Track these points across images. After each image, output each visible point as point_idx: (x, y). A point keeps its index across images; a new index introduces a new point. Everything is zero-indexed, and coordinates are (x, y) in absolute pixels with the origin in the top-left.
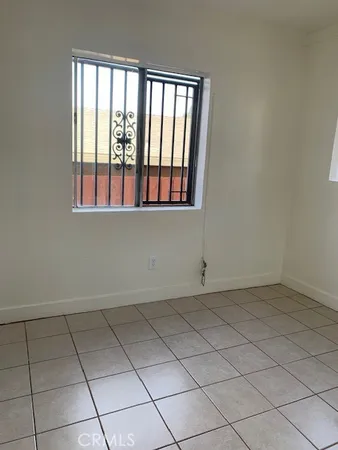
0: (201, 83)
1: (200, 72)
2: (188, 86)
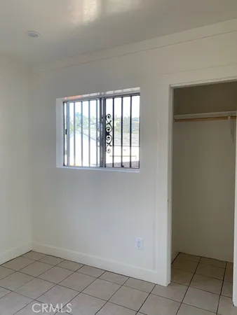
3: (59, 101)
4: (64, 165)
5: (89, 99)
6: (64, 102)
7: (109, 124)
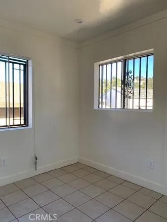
0: (27, 63)
1: (26, 58)
2: (20, 64)
3: (96, 65)
4: (99, 108)
5: (116, 62)
6: (100, 65)
7: (131, 77)
